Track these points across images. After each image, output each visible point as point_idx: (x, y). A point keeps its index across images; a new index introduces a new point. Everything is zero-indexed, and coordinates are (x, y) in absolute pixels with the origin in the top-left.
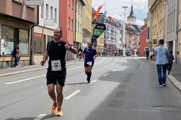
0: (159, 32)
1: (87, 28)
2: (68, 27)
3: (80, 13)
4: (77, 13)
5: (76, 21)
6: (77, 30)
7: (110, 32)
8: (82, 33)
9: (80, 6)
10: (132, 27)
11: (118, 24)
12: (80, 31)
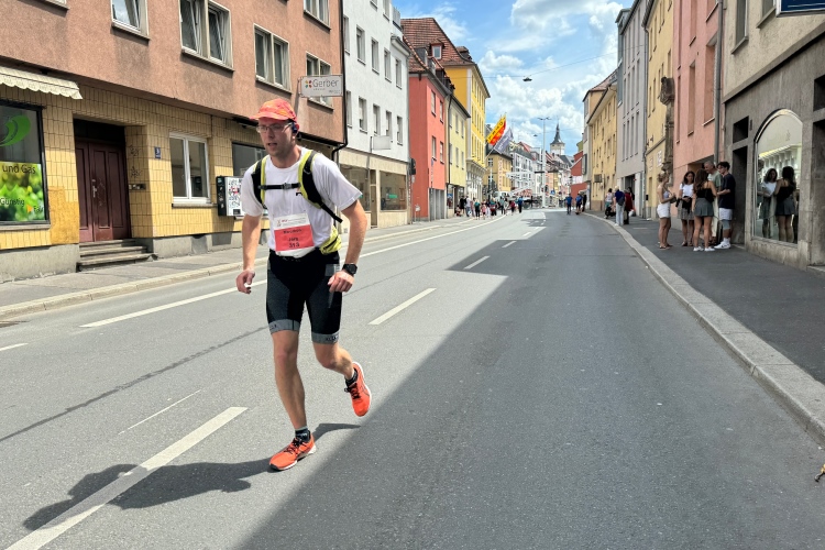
0: (605, 160)
1: (475, 160)
2: (431, 155)
3: (460, 131)
4: (453, 131)
5: (450, 146)
6: (453, 160)
7: (520, 167)
8: (465, 167)
9: (461, 117)
10: (558, 160)
11: (534, 155)
12: (460, 166)
